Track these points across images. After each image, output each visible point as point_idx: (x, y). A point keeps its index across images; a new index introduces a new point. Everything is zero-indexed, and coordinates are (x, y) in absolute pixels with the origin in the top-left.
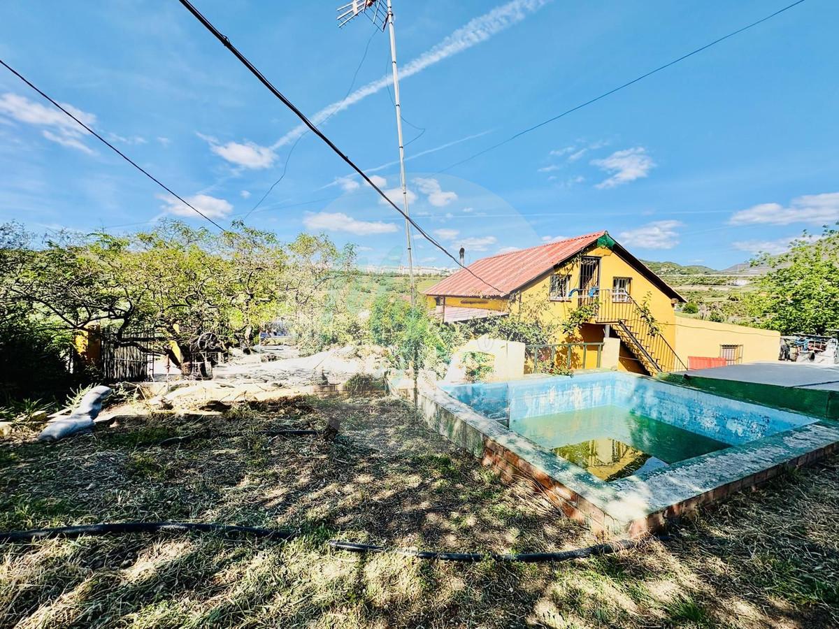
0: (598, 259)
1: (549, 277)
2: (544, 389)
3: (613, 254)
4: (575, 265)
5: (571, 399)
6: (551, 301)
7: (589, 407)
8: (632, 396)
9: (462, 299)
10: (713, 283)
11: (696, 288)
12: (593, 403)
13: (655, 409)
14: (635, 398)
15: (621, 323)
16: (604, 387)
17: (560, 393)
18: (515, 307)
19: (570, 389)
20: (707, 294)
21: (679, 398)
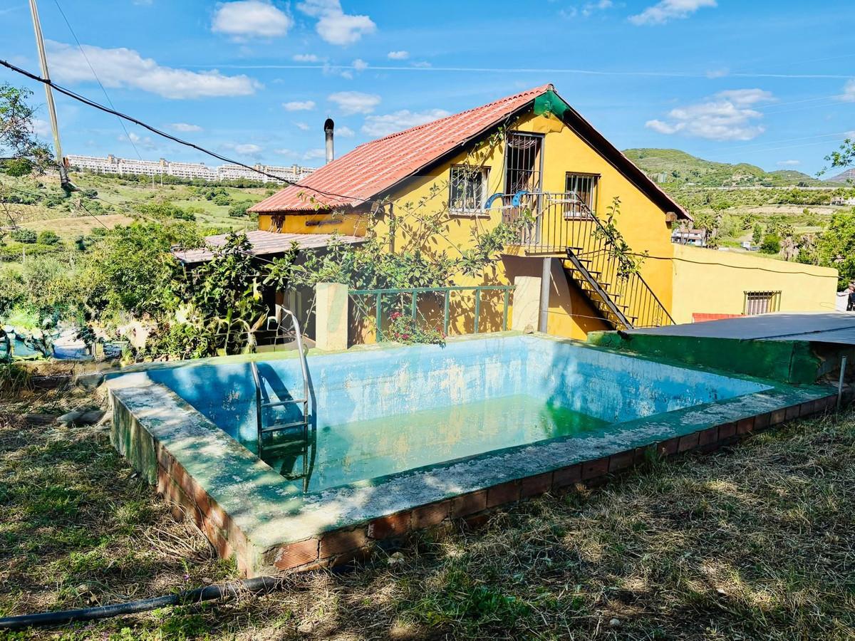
0: (538, 137)
1: (448, 172)
2: (389, 369)
3: (566, 128)
4: (497, 148)
5: (443, 384)
6: (453, 217)
7: (478, 398)
8: (549, 375)
9: (309, 218)
10: (810, 201)
11: (785, 210)
12: (486, 391)
13: (578, 394)
14: (553, 378)
15: (571, 254)
16: (506, 362)
17: (420, 374)
18: (382, 228)
19: (439, 367)
20: (799, 220)
21: (610, 372)
